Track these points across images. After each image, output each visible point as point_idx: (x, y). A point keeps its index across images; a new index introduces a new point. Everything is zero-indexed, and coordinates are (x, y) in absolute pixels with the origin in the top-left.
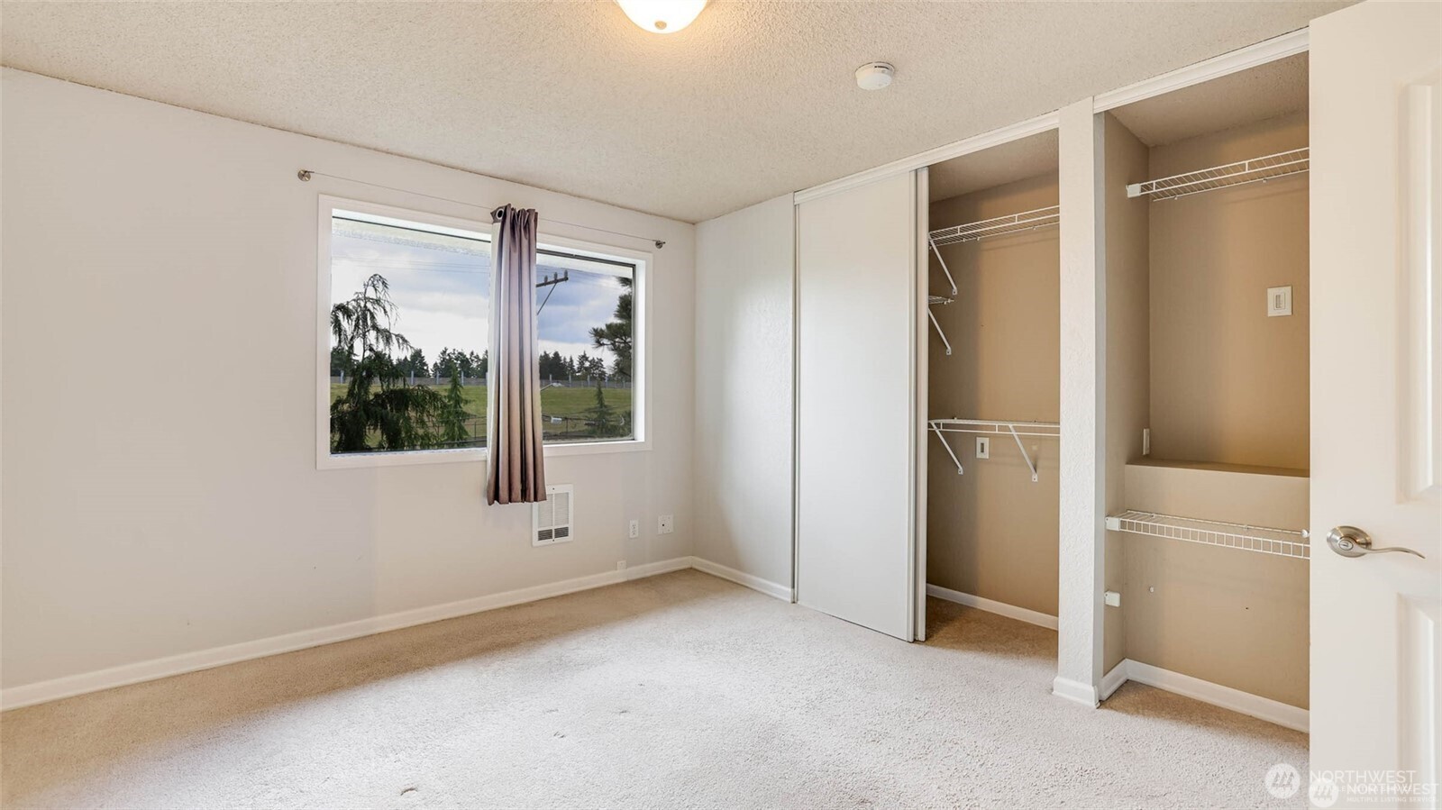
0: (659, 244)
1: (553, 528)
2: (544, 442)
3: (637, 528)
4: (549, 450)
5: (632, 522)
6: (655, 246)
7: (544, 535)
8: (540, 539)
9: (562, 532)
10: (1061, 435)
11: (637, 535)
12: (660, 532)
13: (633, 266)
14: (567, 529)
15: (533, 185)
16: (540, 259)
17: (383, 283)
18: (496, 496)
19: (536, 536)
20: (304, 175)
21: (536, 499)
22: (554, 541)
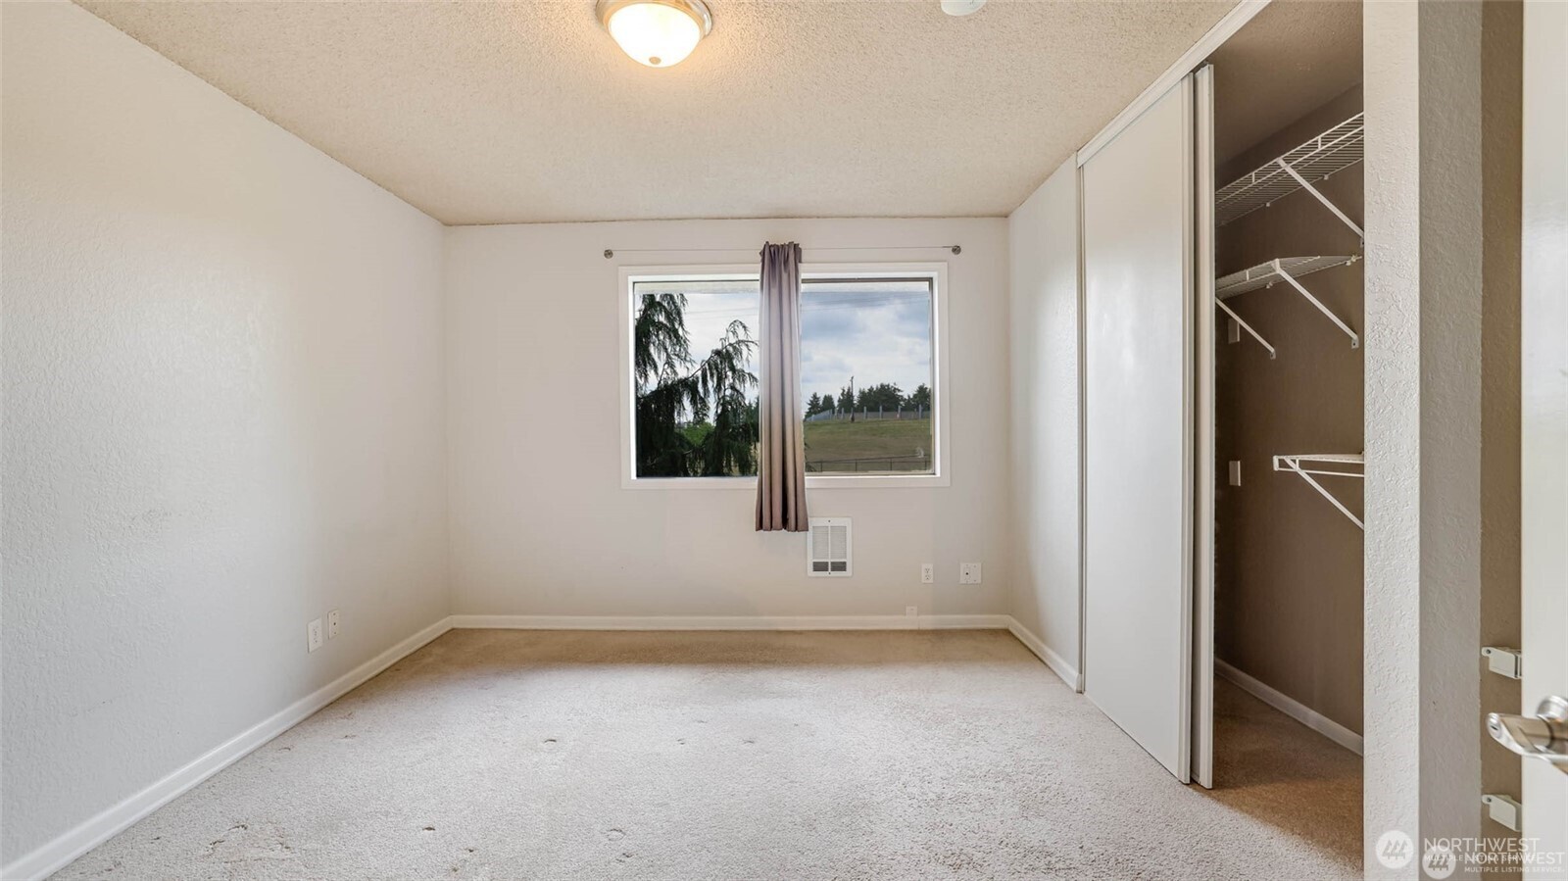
0: (956, 250)
1: (830, 561)
2: (806, 474)
3: (931, 573)
4: (810, 481)
5: (924, 566)
6: (952, 255)
7: (819, 567)
8: (815, 570)
9: (840, 567)
10: (1366, 476)
11: (931, 581)
12: (963, 581)
13: (930, 280)
14: (845, 563)
15: (800, 217)
16: (803, 287)
17: (744, 327)
18: (760, 526)
19: (810, 567)
20: (608, 254)
21: (796, 529)
22: (830, 573)
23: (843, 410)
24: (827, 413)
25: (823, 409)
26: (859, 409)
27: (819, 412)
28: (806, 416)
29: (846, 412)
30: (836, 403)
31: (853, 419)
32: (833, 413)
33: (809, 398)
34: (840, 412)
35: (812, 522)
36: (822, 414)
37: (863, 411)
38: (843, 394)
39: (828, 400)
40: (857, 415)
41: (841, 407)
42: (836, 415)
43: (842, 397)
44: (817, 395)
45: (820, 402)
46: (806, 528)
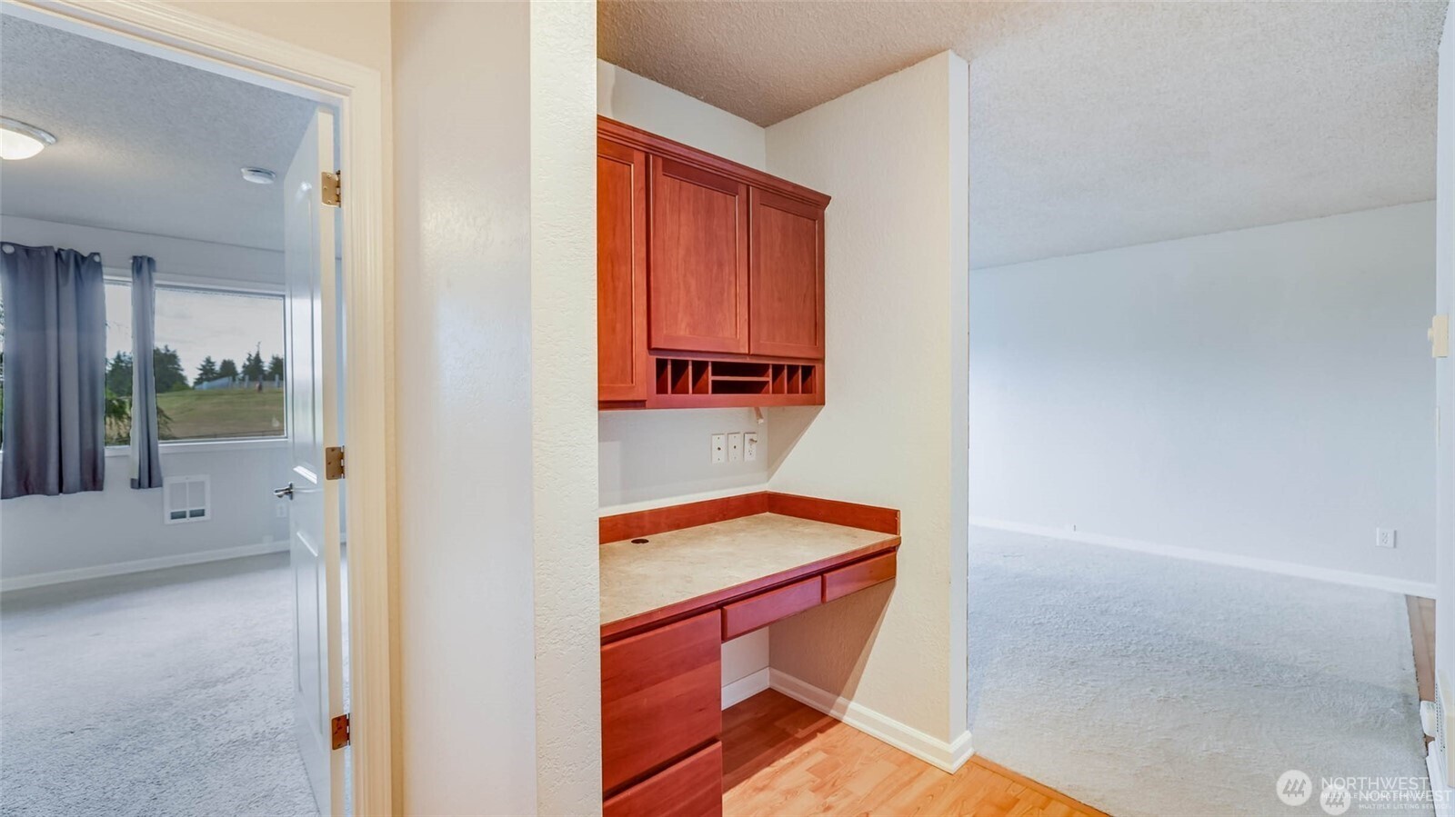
1: (188, 509)
7: (174, 516)
8: (172, 518)
9: (201, 513)
14: (203, 510)
19: (168, 516)
21: (150, 486)
22: (188, 520)
23: (247, 377)
24: (225, 380)
25: (220, 376)
26: (268, 378)
27: (215, 379)
28: (196, 383)
29: (250, 379)
30: (239, 369)
31: (260, 388)
32: (234, 380)
33: (201, 362)
34: (242, 380)
35: (167, 481)
36: (218, 381)
37: (274, 380)
38: (249, 360)
39: (228, 367)
40: (266, 384)
41: (245, 374)
42: (237, 382)
43: (247, 363)
44: (212, 360)
45: (217, 368)
46: (160, 485)
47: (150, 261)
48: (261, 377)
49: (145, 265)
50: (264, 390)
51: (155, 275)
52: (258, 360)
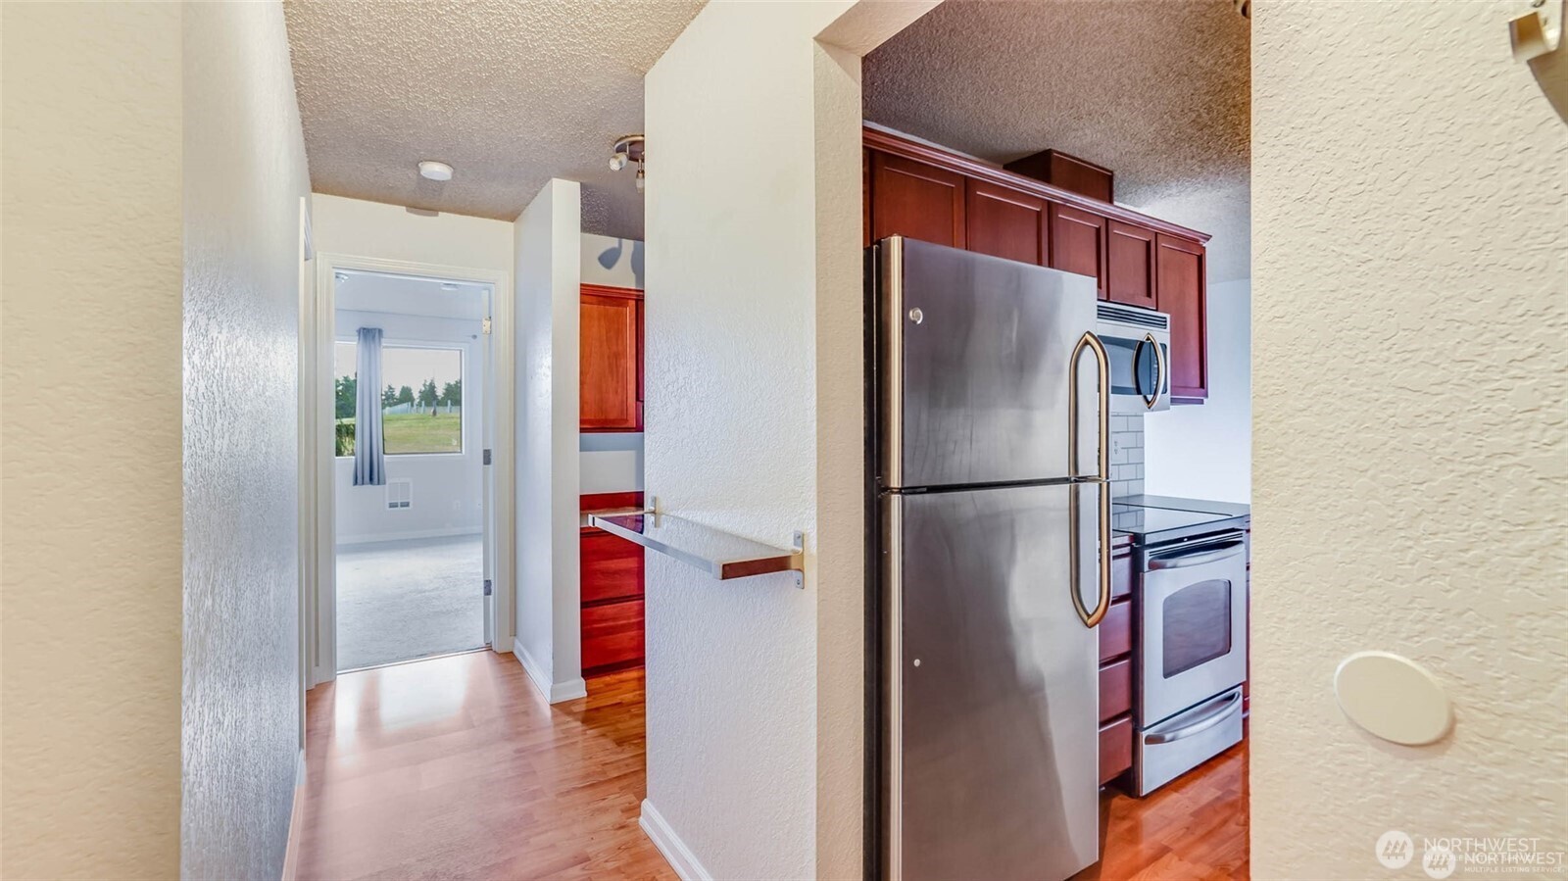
1: (399, 501)
7: (393, 505)
8: (389, 507)
9: (407, 505)
14: (409, 503)
18: (356, 483)
19: (387, 505)
21: (379, 484)
22: (399, 508)
23: (423, 402)
24: (405, 406)
25: (401, 401)
26: (442, 403)
27: (396, 404)
29: (426, 404)
30: (416, 395)
31: (435, 413)
32: (412, 405)
33: (383, 388)
34: (420, 404)
35: (388, 481)
36: (399, 407)
37: (446, 405)
38: (424, 386)
39: (406, 393)
40: (440, 409)
41: (421, 400)
42: (415, 407)
43: (423, 389)
44: (393, 387)
45: (397, 393)
46: (385, 483)
47: (380, 331)
48: (435, 403)
49: (377, 335)
50: (438, 415)
51: (383, 340)
52: (432, 387)
